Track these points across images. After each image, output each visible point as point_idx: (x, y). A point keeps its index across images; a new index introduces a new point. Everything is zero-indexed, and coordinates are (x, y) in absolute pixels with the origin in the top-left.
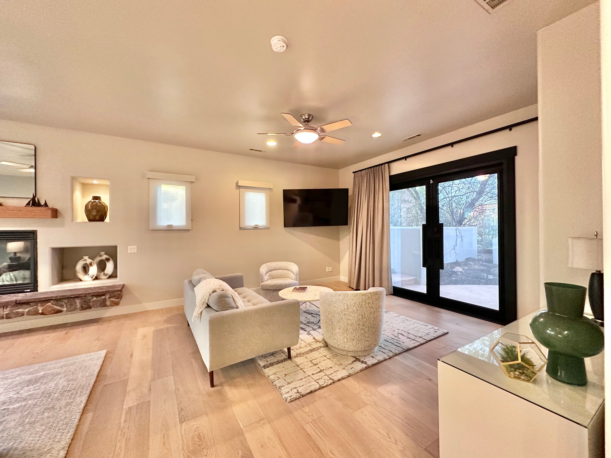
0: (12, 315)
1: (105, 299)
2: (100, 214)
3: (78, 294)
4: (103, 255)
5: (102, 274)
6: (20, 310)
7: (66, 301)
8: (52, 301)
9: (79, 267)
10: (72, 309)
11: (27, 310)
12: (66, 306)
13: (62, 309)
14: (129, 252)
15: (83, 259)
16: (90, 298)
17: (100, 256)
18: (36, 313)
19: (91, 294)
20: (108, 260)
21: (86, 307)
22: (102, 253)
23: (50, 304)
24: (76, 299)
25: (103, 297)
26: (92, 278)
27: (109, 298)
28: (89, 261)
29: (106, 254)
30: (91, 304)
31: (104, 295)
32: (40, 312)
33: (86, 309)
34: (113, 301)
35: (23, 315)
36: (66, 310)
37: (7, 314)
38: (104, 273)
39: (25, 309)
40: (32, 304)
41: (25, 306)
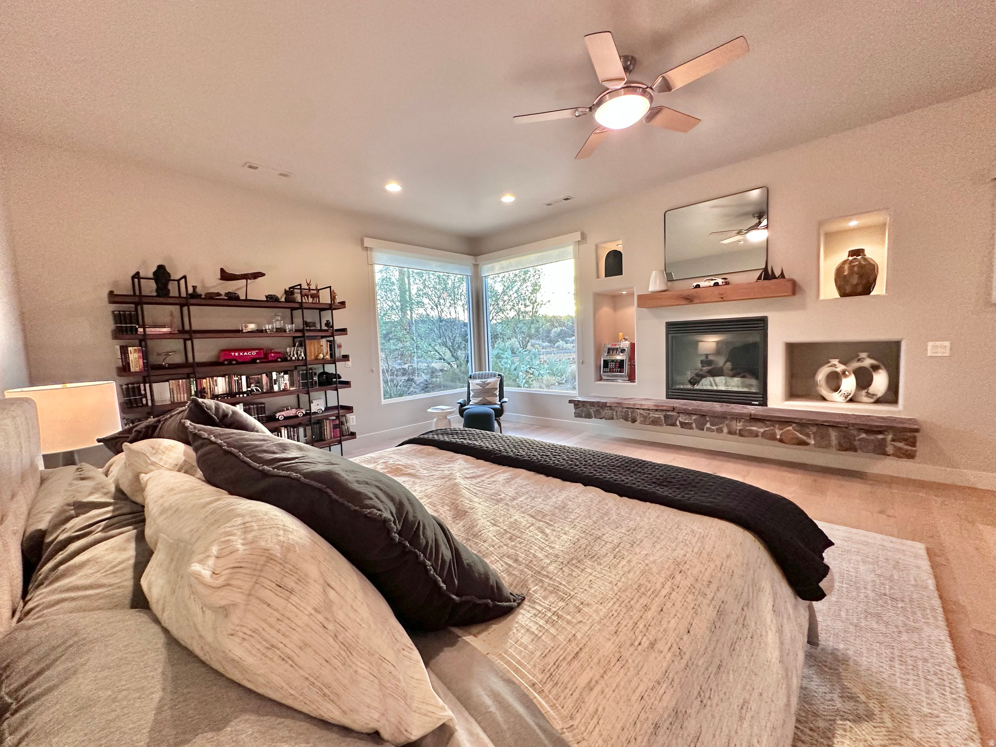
0: (746, 434)
1: (884, 440)
2: (864, 282)
3: (834, 422)
4: (864, 358)
5: (864, 393)
6: (754, 428)
7: (814, 429)
8: (794, 425)
9: (821, 375)
10: (823, 444)
11: (762, 430)
12: (814, 438)
13: (808, 441)
14: (929, 354)
15: (829, 364)
16: (855, 432)
17: (859, 360)
18: (772, 437)
19: (857, 427)
20: (875, 368)
21: (848, 446)
22: (863, 355)
23: (790, 428)
24: (831, 430)
25: (880, 437)
26: (846, 398)
27: (893, 440)
28: (840, 368)
29: (870, 357)
30: (856, 443)
31: (880, 432)
32: (778, 437)
33: (846, 450)
34: (900, 449)
35: (756, 435)
36: (814, 444)
37: (740, 430)
38: (867, 393)
39: (761, 427)
40: (768, 423)
41: (760, 424)
